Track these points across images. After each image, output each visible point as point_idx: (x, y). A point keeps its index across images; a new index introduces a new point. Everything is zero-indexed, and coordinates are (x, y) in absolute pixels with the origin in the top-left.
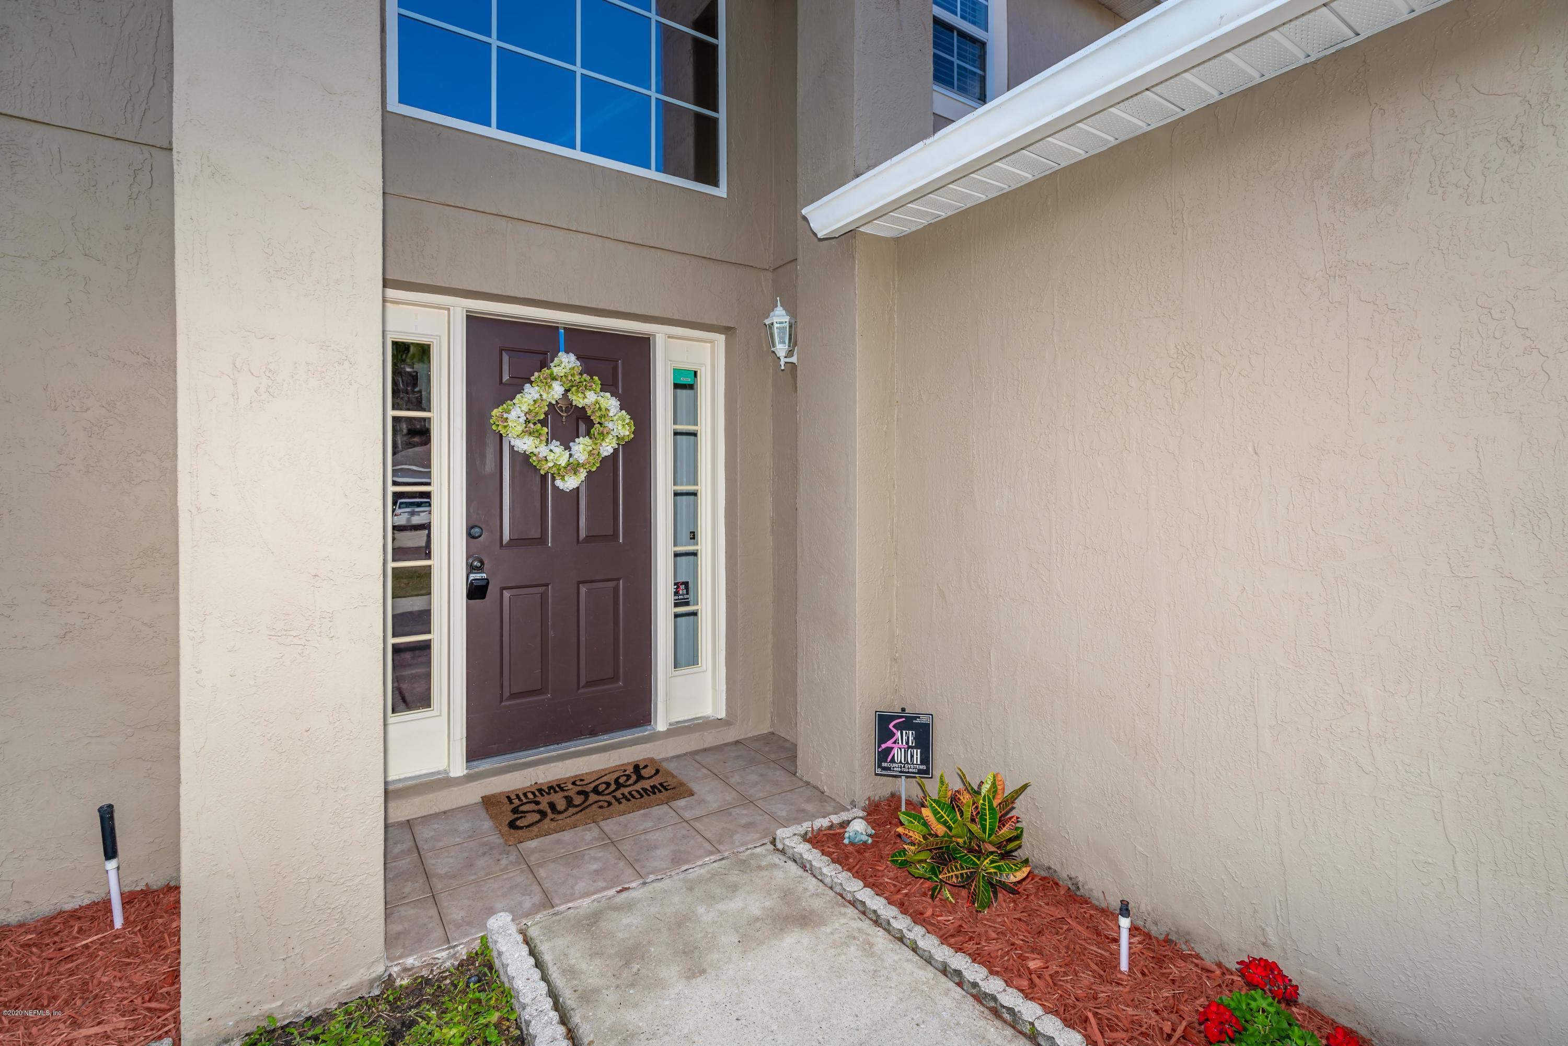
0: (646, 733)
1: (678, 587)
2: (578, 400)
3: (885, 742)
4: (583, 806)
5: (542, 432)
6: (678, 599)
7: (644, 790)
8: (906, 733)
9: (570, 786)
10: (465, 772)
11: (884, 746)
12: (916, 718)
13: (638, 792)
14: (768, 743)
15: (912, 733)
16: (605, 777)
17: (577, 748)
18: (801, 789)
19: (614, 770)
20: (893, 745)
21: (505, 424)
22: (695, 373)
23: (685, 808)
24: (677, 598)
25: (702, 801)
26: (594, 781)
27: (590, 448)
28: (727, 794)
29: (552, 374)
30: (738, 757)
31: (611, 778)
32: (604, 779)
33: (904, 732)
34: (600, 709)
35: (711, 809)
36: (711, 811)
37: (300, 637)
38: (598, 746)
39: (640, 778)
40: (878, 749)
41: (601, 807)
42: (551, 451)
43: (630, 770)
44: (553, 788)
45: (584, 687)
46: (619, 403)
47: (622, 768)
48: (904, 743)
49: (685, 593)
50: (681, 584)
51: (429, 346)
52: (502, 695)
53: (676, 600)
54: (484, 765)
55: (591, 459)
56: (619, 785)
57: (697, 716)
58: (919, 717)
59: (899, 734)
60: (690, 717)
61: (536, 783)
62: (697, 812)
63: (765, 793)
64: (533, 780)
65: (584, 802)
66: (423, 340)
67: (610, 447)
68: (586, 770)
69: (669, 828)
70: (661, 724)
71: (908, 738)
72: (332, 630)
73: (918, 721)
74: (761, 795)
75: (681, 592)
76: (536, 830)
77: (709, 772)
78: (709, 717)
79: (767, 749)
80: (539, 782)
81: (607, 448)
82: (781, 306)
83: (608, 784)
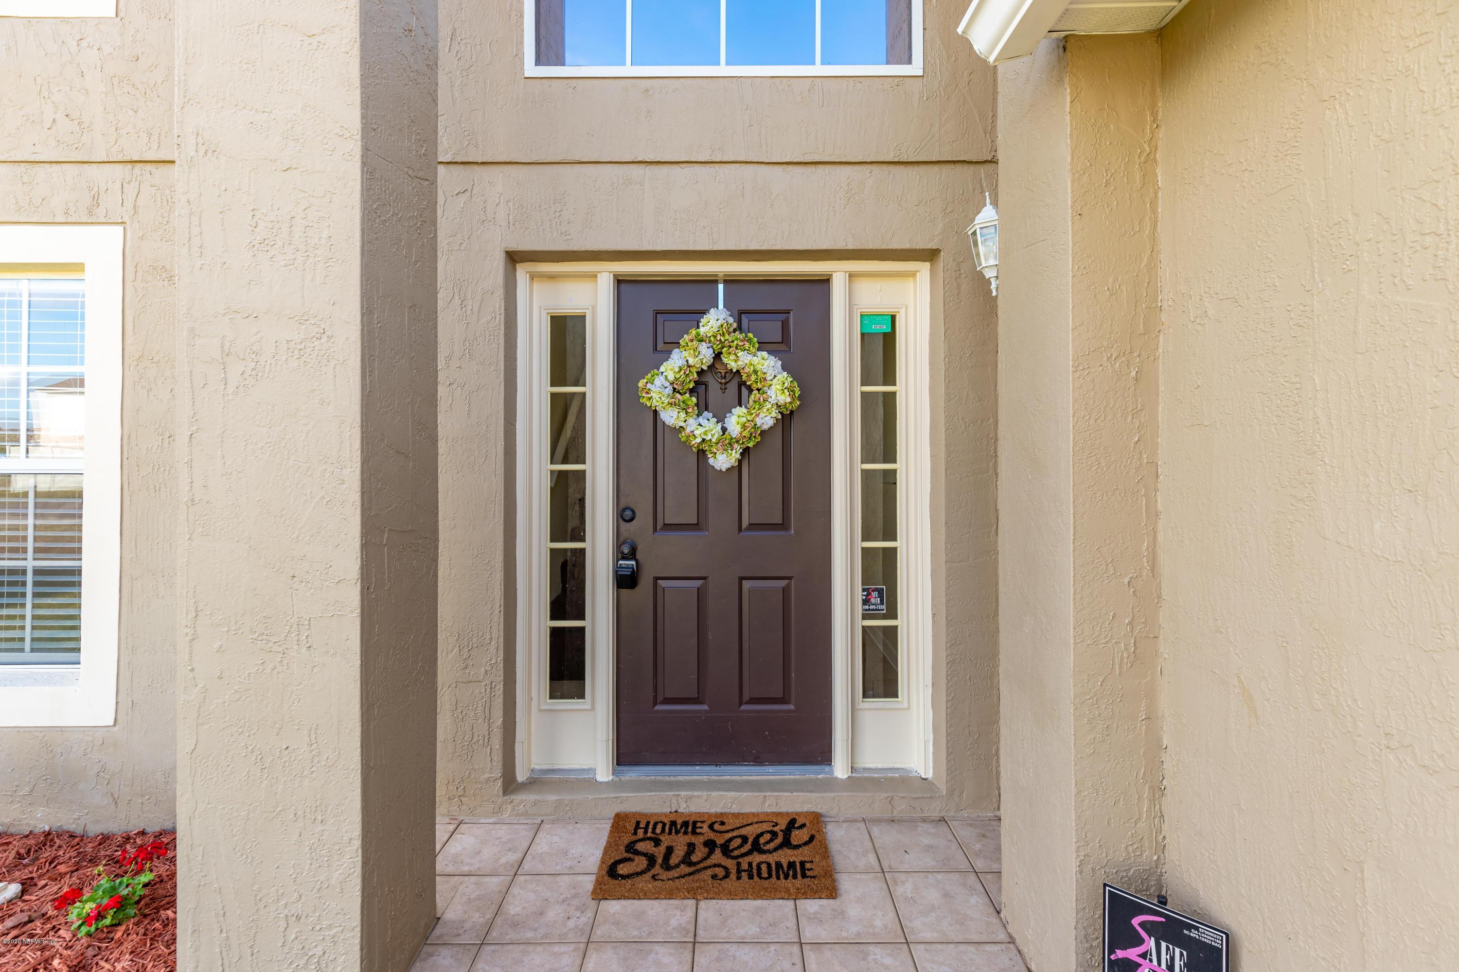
0: (820, 776)
1: (869, 594)
2: (730, 362)
3: (1124, 948)
4: (702, 865)
5: (689, 403)
6: (869, 610)
7: (779, 865)
8: (1168, 948)
9: (705, 829)
10: (611, 778)
11: (1120, 954)
12: (1190, 927)
13: (769, 865)
14: (984, 836)
15: (1182, 955)
16: (748, 828)
17: (734, 778)
18: (996, 948)
19: (762, 818)
20: (1140, 960)
21: (649, 396)
22: (893, 318)
23: (816, 919)
24: (867, 607)
25: (841, 914)
26: (733, 830)
27: (744, 420)
28: (880, 913)
29: (698, 334)
30: (929, 848)
31: (751, 832)
32: (744, 831)
33: (1164, 945)
34: (767, 733)
35: (844, 934)
36: (844, 938)
37: (279, 643)
38: (757, 781)
39: (787, 843)
40: (1109, 955)
41: (714, 877)
42: (700, 425)
43: (783, 824)
44: (689, 826)
45: (747, 703)
46: (780, 363)
47: (772, 818)
48: (1164, 966)
49: (879, 602)
50: (873, 591)
51: (582, 318)
52: (655, 697)
53: (866, 610)
54: (633, 774)
55: (746, 433)
56: (756, 847)
57: (896, 766)
58: (1197, 928)
59: (1153, 942)
60: (886, 766)
61: (676, 812)
62: (823, 933)
63: (935, 935)
64: (673, 806)
65: (705, 859)
66: (578, 312)
67: (769, 418)
68: (735, 809)
69: (773, 948)
70: (840, 769)
71: (1172, 959)
72: (309, 639)
73: (1193, 934)
74: (928, 935)
75: (873, 601)
76: (628, 886)
77: (877, 863)
78: (911, 771)
79: (978, 846)
80: (679, 810)
81: (767, 419)
82: (991, 204)
83: (745, 839)
